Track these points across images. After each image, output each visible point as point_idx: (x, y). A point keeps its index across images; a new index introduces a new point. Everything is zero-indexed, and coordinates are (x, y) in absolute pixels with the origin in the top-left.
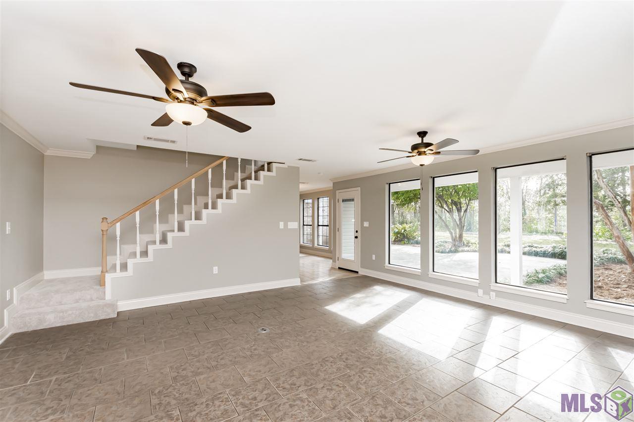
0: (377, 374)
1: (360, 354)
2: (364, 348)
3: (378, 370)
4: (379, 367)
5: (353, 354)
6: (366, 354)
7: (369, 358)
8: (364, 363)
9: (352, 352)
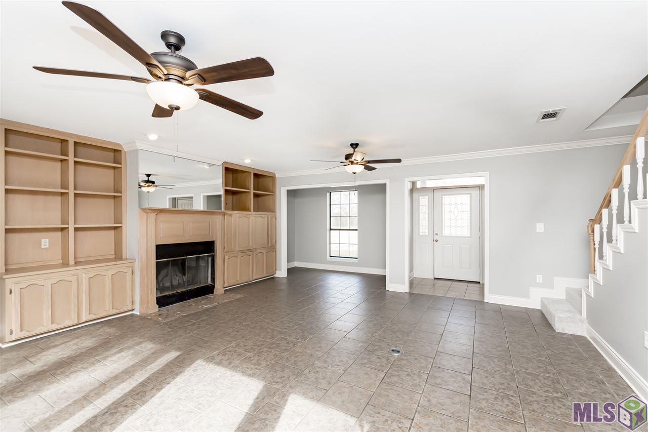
0: (261, 339)
1: (278, 350)
2: (277, 356)
3: (261, 341)
4: (260, 343)
5: (285, 348)
6: (273, 351)
7: (269, 348)
8: (272, 343)
9: (286, 350)
